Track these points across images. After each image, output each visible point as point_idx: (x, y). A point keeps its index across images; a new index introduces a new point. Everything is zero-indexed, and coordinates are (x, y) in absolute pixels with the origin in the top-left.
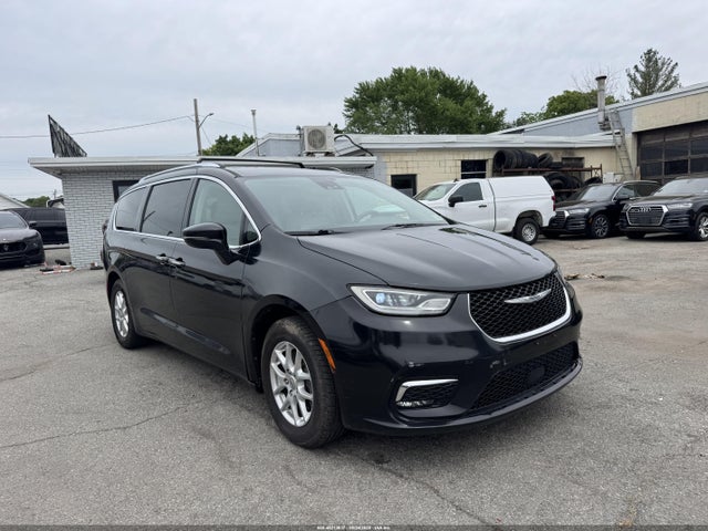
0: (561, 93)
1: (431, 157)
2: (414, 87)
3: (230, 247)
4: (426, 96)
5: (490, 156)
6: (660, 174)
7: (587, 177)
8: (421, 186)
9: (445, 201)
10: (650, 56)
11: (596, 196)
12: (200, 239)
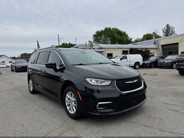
0: (146, 34)
1: (116, 50)
2: (110, 32)
3: (57, 68)
4: (113, 34)
5: (129, 50)
6: (167, 54)
7: (151, 55)
8: (114, 56)
9: (119, 59)
10: (168, 26)
11: (152, 59)
12: (49, 66)
